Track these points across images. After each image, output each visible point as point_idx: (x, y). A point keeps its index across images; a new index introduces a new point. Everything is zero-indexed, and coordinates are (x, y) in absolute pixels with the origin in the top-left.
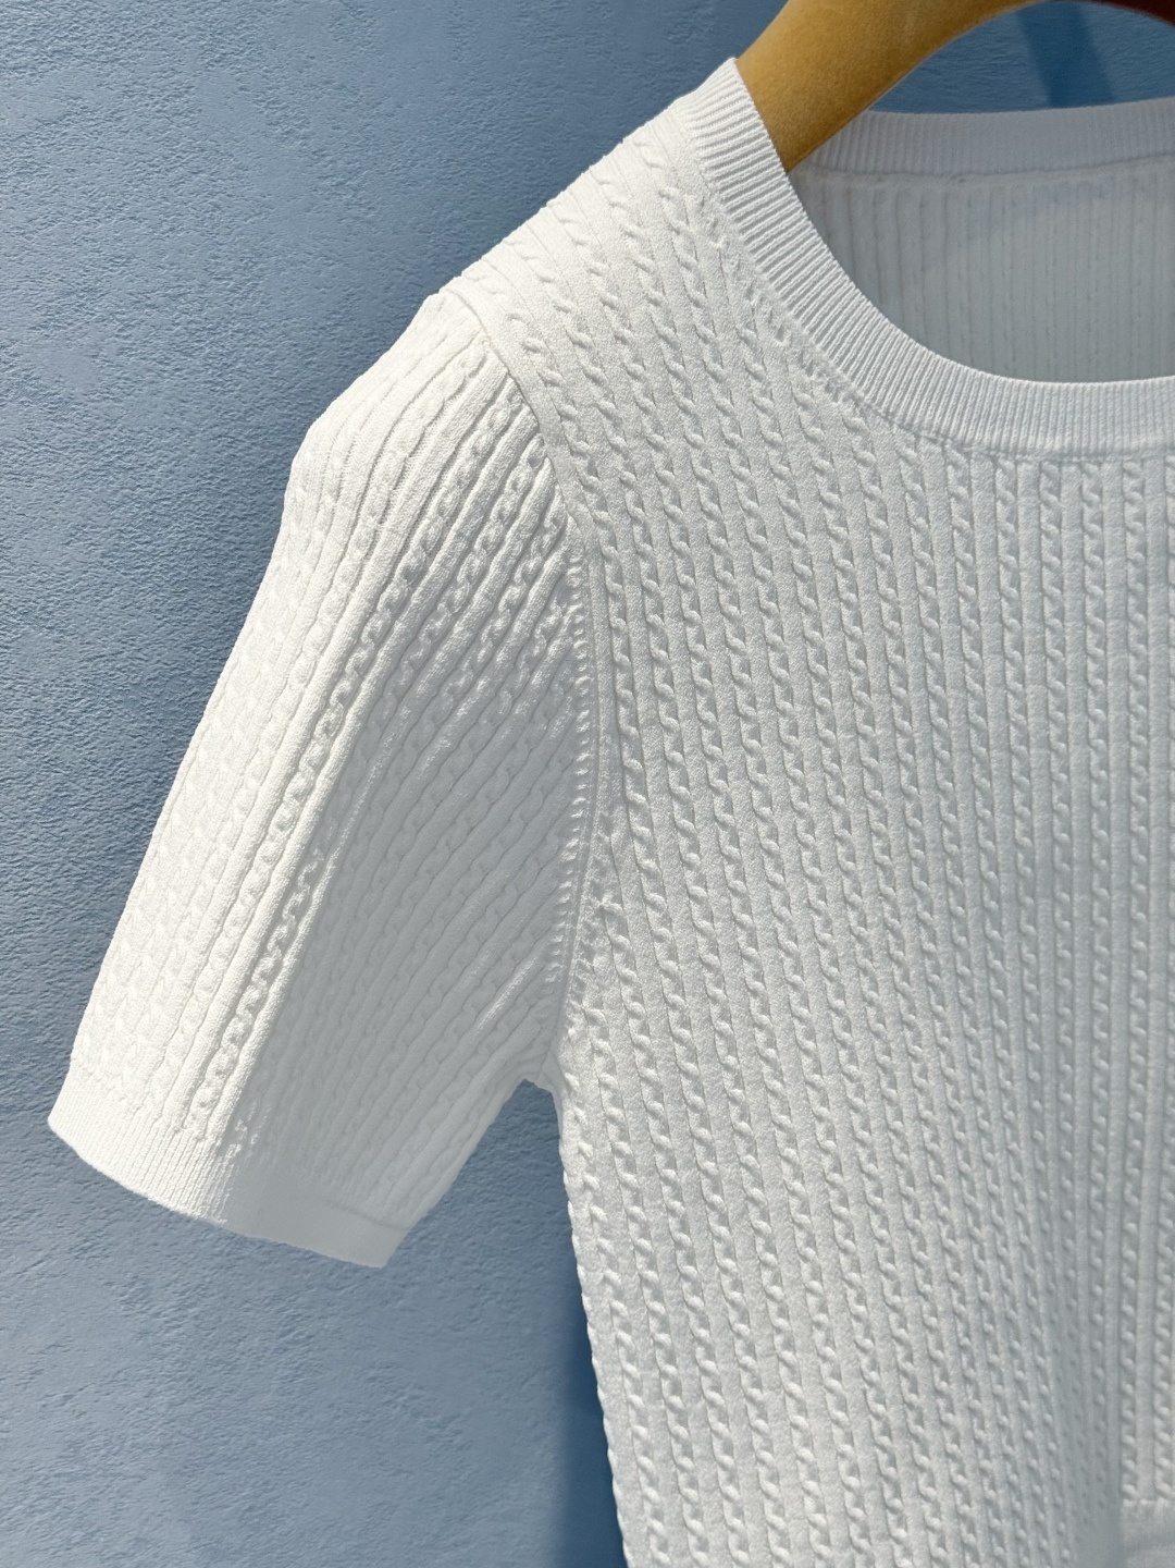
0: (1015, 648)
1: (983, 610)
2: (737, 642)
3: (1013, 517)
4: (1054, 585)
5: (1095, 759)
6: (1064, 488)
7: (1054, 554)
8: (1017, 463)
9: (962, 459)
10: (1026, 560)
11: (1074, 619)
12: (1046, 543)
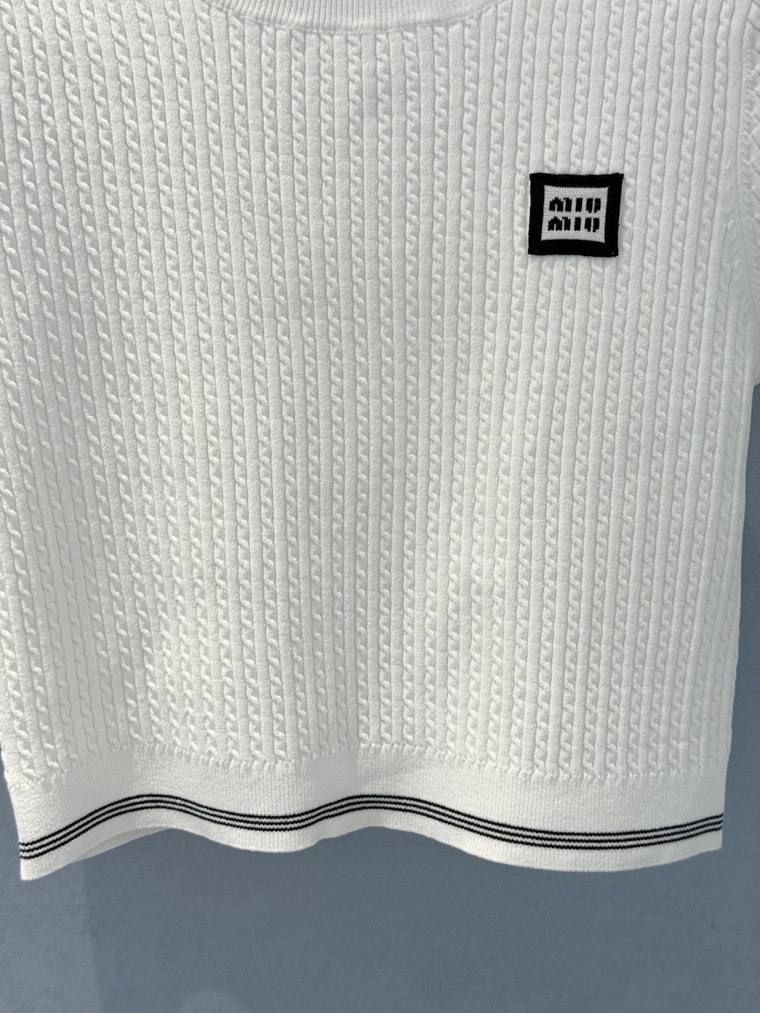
0: (272, 150)
1: (250, 122)
2: (76, 119)
3: (272, 64)
4: (299, 111)
5: (327, 229)
6: (307, 48)
7: (300, 91)
8: (276, 30)
9: (238, 23)
10: (281, 94)
11: (312, 135)
12: (294, 84)
